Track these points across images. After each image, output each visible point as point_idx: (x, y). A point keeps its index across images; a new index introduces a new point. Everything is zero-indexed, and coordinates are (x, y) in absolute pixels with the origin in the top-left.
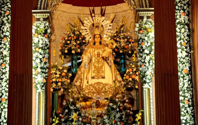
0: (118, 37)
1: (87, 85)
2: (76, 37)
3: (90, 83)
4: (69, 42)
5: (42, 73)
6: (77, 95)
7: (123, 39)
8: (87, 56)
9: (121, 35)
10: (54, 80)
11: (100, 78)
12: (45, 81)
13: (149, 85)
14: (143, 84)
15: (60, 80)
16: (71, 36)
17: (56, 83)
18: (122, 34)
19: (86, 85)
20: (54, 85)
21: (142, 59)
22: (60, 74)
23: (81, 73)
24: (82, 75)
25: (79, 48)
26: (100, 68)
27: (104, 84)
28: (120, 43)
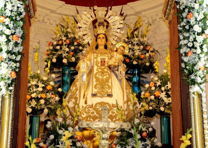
0: (130, 43)
1: (85, 106)
2: (70, 41)
3: (89, 103)
4: (58, 47)
5: (9, 61)
6: (70, 121)
7: (138, 46)
8: (85, 63)
9: (134, 41)
10: (34, 95)
11: (106, 97)
12: (14, 76)
13: (201, 89)
14: (190, 86)
15: (43, 96)
16: (61, 40)
17: (38, 99)
18: (136, 39)
19: (83, 107)
20: (34, 103)
21: (189, 42)
22: (43, 88)
23: (76, 90)
24: (78, 92)
25: (73, 56)
26: (106, 82)
27: (111, 105)
28: (133, 51)
